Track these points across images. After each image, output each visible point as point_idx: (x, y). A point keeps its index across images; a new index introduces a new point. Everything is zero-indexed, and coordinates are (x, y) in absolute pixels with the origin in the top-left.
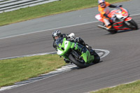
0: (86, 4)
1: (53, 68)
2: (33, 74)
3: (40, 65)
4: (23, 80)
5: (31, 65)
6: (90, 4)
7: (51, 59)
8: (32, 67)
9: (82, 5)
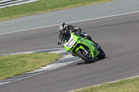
0: (71, 4)
1: (38, 66)
2: (18, 72)
3: (25, 63)
4: (8, 78)
5: (15, 63)
6: (75, 3)
7: (36, 58)
8: (17, 65)
9: (67, 5)
